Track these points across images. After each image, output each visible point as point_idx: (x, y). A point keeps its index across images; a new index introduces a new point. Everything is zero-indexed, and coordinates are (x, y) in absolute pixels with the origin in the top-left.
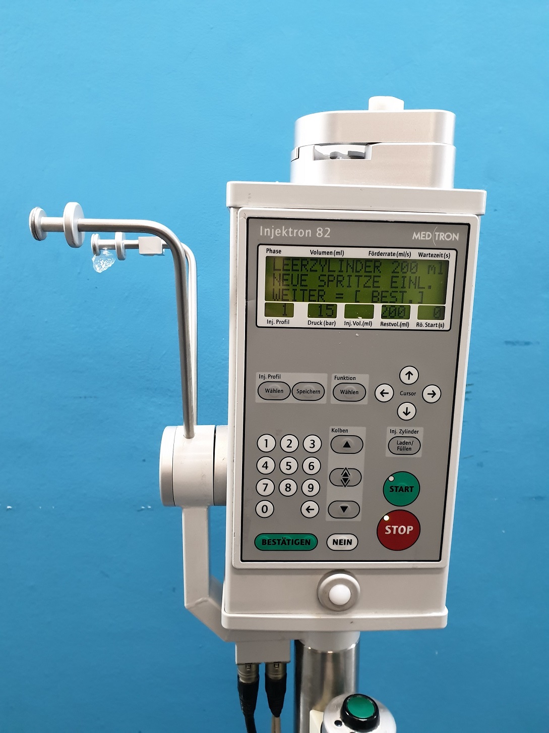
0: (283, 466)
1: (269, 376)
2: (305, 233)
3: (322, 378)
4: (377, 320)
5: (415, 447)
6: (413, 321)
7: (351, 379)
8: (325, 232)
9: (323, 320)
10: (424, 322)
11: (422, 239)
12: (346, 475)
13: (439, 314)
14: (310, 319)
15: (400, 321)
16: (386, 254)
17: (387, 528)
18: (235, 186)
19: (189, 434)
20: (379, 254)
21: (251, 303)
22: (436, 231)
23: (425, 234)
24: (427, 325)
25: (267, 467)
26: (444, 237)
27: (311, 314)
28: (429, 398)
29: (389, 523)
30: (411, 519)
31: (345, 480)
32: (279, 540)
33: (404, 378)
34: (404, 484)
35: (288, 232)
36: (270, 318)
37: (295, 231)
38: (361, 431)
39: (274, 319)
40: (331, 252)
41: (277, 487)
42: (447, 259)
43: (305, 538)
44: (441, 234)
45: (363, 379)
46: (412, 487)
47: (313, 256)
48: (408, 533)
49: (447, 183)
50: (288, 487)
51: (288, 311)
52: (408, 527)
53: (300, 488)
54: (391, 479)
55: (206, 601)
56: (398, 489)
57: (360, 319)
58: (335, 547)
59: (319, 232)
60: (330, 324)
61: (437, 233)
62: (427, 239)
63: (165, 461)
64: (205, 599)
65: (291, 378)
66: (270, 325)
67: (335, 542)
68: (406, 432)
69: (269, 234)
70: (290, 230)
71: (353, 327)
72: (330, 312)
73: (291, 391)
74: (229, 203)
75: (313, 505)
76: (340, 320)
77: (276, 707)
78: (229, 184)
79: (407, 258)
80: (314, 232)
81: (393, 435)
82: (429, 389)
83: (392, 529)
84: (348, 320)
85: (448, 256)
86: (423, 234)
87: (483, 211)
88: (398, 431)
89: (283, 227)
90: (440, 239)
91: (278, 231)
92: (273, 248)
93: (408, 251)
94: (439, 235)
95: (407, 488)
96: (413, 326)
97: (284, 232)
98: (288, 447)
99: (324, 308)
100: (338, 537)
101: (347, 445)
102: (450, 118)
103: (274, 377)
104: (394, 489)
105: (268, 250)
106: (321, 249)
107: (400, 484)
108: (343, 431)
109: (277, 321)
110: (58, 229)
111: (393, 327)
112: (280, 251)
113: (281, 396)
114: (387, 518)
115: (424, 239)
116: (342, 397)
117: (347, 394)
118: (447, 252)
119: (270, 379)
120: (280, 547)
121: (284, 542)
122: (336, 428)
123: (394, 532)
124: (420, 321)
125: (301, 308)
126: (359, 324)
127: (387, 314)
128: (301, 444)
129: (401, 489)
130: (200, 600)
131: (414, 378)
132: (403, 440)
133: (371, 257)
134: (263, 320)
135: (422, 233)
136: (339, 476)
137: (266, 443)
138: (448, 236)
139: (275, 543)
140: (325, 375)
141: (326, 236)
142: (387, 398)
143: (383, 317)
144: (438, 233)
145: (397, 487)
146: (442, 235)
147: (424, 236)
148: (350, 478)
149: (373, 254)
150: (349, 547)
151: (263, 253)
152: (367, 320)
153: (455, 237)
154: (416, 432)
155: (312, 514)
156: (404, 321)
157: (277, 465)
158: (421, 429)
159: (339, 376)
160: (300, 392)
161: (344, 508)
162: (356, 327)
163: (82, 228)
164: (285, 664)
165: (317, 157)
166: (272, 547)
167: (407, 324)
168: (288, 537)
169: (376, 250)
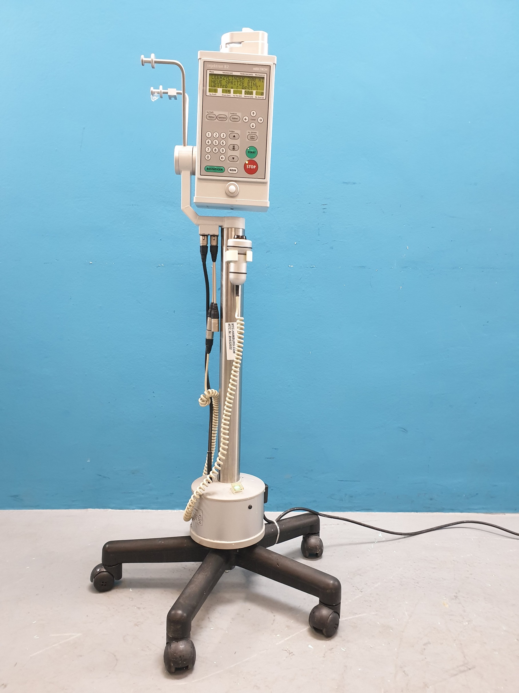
0: (214, 143)
1: (210, 112)
2: (220, 67)
3: (226, 113)
4: (243, 95)
5: (256, 138)
6: (254, 96)
7: (235, 114)
8: (227, 67)
9: (227, 94)
10: (257, 96)
11: (256, 70)
13: (262, 94)
14: (223, 94)
15: (250, 96)
16: (246, 74)
17: (247, 166)
18: (200, 52)
19: (185, 145)
20: (243, 74)
21: (205, 88)
22: (261, 67)
24: (259, 97)
25: (209, 143)
27: (223, 92)
28: (260, 121)
29: (248, 164)
30: (255, 163)
32: (212, 168)
33: (252, 114)
34: (252, 151)
35: (216, 66)
36: (210, 93)
38: (238, 132)
39: (212, 93)
40: (229, 73)
41: (212, 150)
42: (264, 76)
43: (221, 168)
45: (239, 114)
46: (255, 152)
47: (224, 74)
48: (254, 168)
49: (266, 53)
50: (215, 150)
51: (216, 91)
52: (254, 166)
53: (219, 150)
54: (248, 149)
56: (251, 152)
57: (238, 95)
58: (230, 172)
59: (225, 66)
60: (229, 96)
61: (261, 68)
62: (258, 70)
63: (176, 154)
64: (189, 206)
65: (217, 113)
66: (210, 95)
67: (230, 170)
68: (253, 132)
69: (210, 66)
70: (217, 66)
71: (236, 97)
72: (229, 92)
73: (217, 117)
74: (199, 57)
75: (223, 156)
76: (232, 94)
77: (214, 259)
78: (199, 52)
79: (252, 76)
81: (249, 134)
82: (260, 119)
83: (249, 166)
84: (234, 95)
85: (264, 75)
87: (276, 63)
88: (250, 132)
91: (213, 66)
92: (211, 71)
93: (252, 73)
97: (215, 66)
98: (216, 136)
99: (227, 91)
100: (231, 168)
101: (234, 136)
102: (266, 34)
103: (211, 112)
104: (249, 152)
105: (210, 71)
106: (226, 72)
108: (233, 132)
109: (212, 94)
110: (149, 62)
111: (248, 97)
112: (213, 72)
113: (214, 119)
114: (247, 162)
116: (233, 120)
117: (235, 119)
118: (264, 74)
119: (210, 113)
120: (213, 171)
121: (214, 169)
122: (231, 130)
123: (250, 168)
124: (256, 96)
125: (220, 90)
126: (238, 96)
128: (220, 135)
129: (252, 152)
130: (186, 206)
131: (255, 115)
132: (252, 135)
133: (241, 75)
134: (208, 93)
135: (256, 68)
136: (231, 147)
137: (208, 135)
138: (264, 69)
141: (227, 68)
142: (247, 121)
143: (245, 94)
145: (250, 152)
148: (235, 147)
149: (242, 74)
150: (235, 172)
151: (208, 72)
152: (240, 95)
153: (266, 70)
154: (256, 133)
155: (223, 159)
156: (252, 96)
157: (212, 142)
158: (257, 132)
159: (232, 113)
160: (220, 118)
161: (233, 158)
162: (237, 97)
163: (156, 62)
164: (217, 236)
165: (226, 47)
166: (210, 171)
167: (252, 97)
168: (215, 167)
169: (242, 73)
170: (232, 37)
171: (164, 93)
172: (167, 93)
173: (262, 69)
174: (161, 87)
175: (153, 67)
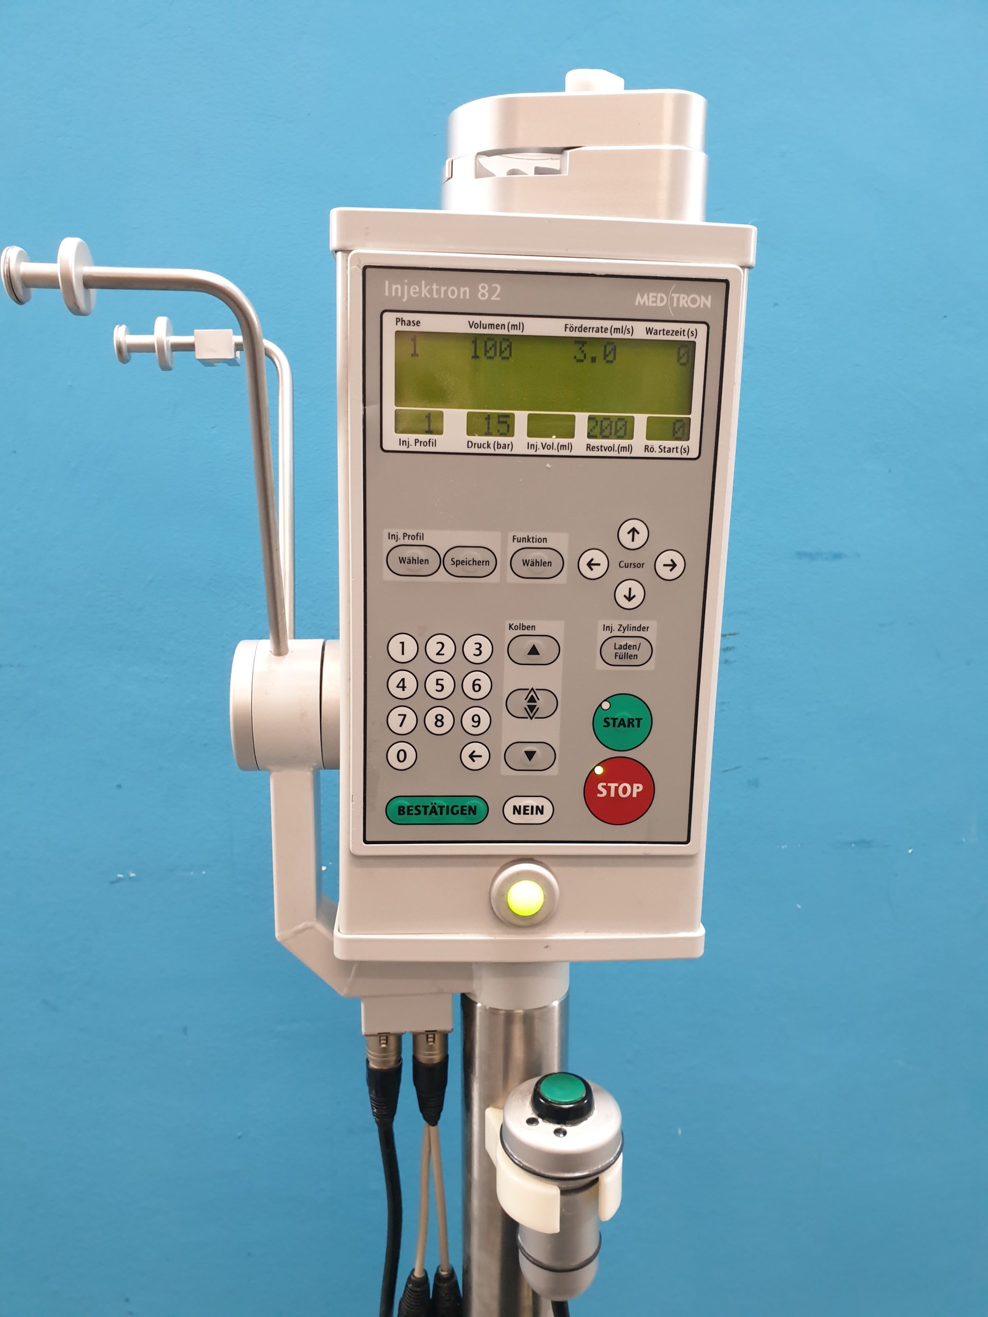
0: (431, 686)
1: (405, 535)
2: (458, 292)
3: (492, 539)
4: (580, 442)
5: (643, 654)
6: (639, 442)
7: (540, 540)
8: (492, 291)
9: (492, 439)
10: (656, 444)
11: (651, 304)
12: (532, 700)
13: (680, 430)
14: (472, 438)
15: (617, 442)
16: (593, 329)
17: (600, 787)
18: (341, 213)
19: (280, 649)
20: (582, 329)
21: (372, 409)
22: (674, 292)
23: (656, 297)
24: (662, 449)
25: (404, 688)
26: (687, 302)
27: (471, 430)
28: (665, 573)
29: (604, 778)
30: (639, 772)
31: (532, 708)
32: (425, 809)
33: (626, 538)
34: (626, 715)
35: (430, 291)
36: (404, 437)
37: (443, 289)
38: (555, 628)
39: (411, 437)
40: (503, 326)
41: (421, 721)
42: (692, 339)
43: (467, 804)
44: (682, 296)
45: (557, 540)
46: (639, 720)
47: (474, 331)
48: (635, 795)
49: (693, 212)
50: (439, 720)
51: (432, 425)
52: (635, 785)
53: (458, 721)
54: (606, 705)
55: (311, 928)
56: (617, 722)
57: (554, 440)
58: (516, 818)
59: (483, 291)
60: (505, 447)
61: (675, 296)
62: (659, 304)
63: (239, 692)
64: (309, 924)
65: (441, 539)
66: (404, 448)
67: (516, 810)
68: (628, 628)
69: (400, 295)
70: (434, 288)
71: (541, 452)
72: (503, 428)
73: (442, 562)
74: (334, 244)
75: (479, 749)
76: (520, 440)
77: (432, 1109)
78: (334, 213)
79: (627, 336)
80: (474, 292)
81: (607, 634)
82: (666, 558)
83: (608, 789)
84: (533, 440)
85: (695, 334)
86: (653, 297)
87: (752, 260)
88: (616, 627)
89: (423, 282)
90: (681, 306)
91: (414, 289)
92: (407, 317)
93: (629, 324)
94: (678, 299)
95: (631, 722)
96: (638, 452)
97: (424, 292)
98: (438, 654)
99: (494, 422)
100: (522, 802)
101: (534, 651)
102: (697, 104)
103: (413, 537)
104: (611, 722)
105: (398, 320)
106: (486, 320)
107: (619, 715)
108: (528, 628)
109: (416, 441)
110: (49, 282)
111: (607, 454)
112: (418, 323)
113: (425, 569)
114: (599, 770)
115: (655, 305)
116: (525, 571)
117: (534, 566)
118: (692, 327)
119: (407, 541)
120: (427, 818)
121: (433, 810)
122: (517, 623)
123: (612, 794)
124: (650, 443)
125: (455, 419)
126: (550, 447)
127: (597, 431)
128: (459, 649)
129: (622, 722)
130: (301, 926)
131: (640, 539)
132: (623, 642)
133: (568, 334)
134: (392, 440)
135: (651, 294)
136: (520, 702)
137: (403, 647)
138: (694, 301)
139: (420, 812)
140: (498, 534)
141: (493, 298)
142: (597, 572)
143: (589, 436)
144: (678, 295)
145: (614, 720)
146: (684, 298)
147: (654, 299)
148: (539, 704)
149: (572, 329)
150: (539, 818)
151: (391, 324)
152: (564, 441)
153: (705, 301)
154: (644, 629)
155: (479, 763)
156: (624, 443)
157: (421, 685)
158: (652, 624)
159: (520, 535)
160: (457, 563)
161: (530, 755)
162: (546, 452)
163: (89, 283)
164: (445, 1036)
165: (481, 173)
166: (414, 819)
167: (629, 448)
168: (440, 802)
169: (577, 323)
170: (508, 117)
171: (176, 347)
172: (190, 347)
173: (684, 300)
174: (161, 323)
175: (76, 310)
